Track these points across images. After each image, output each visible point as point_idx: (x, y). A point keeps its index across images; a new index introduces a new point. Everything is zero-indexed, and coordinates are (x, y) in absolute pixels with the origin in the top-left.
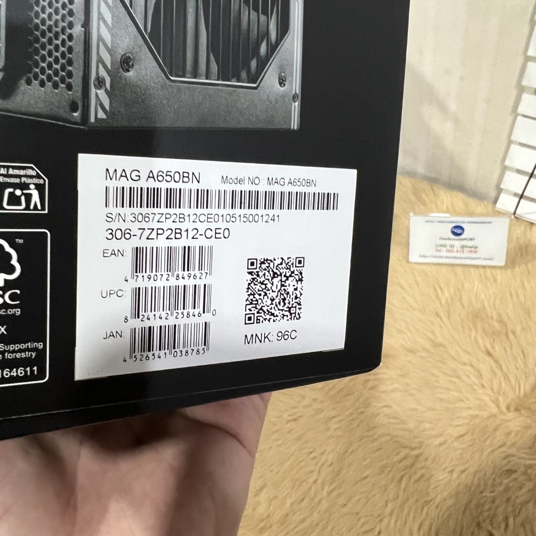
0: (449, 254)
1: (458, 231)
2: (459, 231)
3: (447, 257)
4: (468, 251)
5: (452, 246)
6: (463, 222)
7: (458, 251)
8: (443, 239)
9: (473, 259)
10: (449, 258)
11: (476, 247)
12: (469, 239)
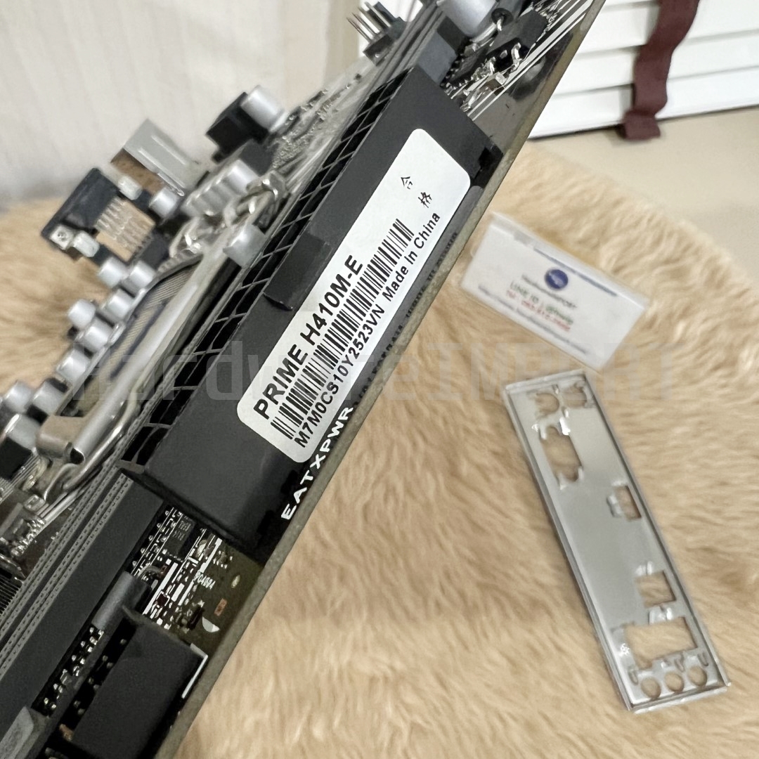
0: (524, 309)
1: (557, 279)
2: (557, 281)
3: (519, 312)
4: (555, 320)
5: (535, 299)
6: (573, 271)
7: (539, 311)
8: (526, 279)
9: (557, 336)
10: (522, 314)
11: (570, 321)
12: (567, 302)
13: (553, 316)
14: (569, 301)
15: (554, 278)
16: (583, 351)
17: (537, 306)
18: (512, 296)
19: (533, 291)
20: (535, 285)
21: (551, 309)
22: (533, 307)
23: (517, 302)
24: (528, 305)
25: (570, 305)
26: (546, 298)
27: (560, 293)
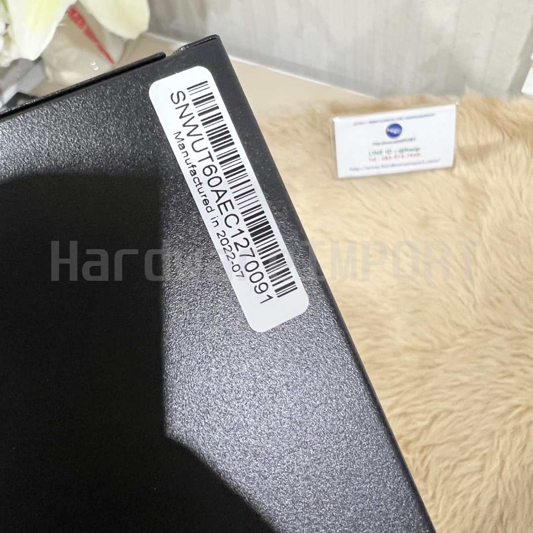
0: (386, 162)
1: (394, 131)
2: (395, 131)
3: (383, 166)
4: (408, 155)
5: (388, 151)
6: (400, 119)
7: (396, 157)
8: (376, 144)
9: (415, 164)
10: (386, 166)
11: (417, 149)
12: (409, 140)
13: (405, 153)
14: (409, 138)
15: (392, 131)
16: (436, 161)
17: (393, 155)
18: (374, 160)
19: (384, 148)
20: (384, 143)
21: (402, 151)
22: (390, 157)
23: (379, 162)
24: (386, 158)
25: (411, 140)
26: (395, 146)
27: (400, 138)
